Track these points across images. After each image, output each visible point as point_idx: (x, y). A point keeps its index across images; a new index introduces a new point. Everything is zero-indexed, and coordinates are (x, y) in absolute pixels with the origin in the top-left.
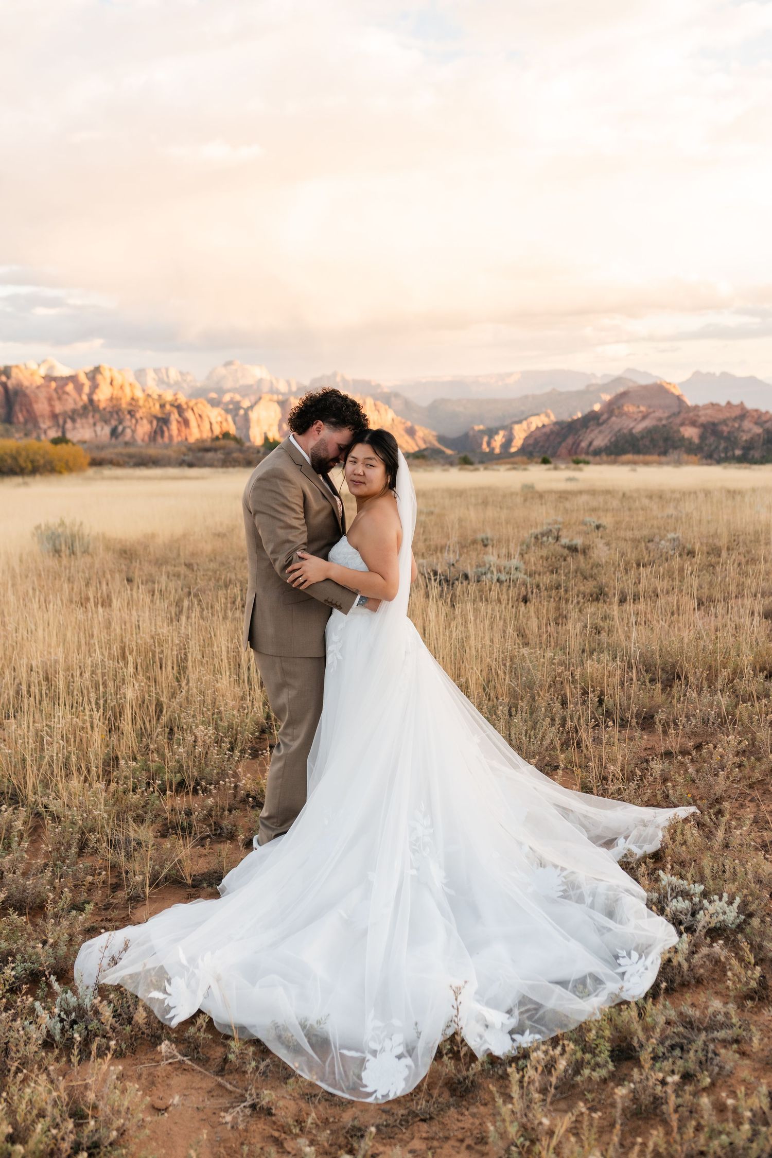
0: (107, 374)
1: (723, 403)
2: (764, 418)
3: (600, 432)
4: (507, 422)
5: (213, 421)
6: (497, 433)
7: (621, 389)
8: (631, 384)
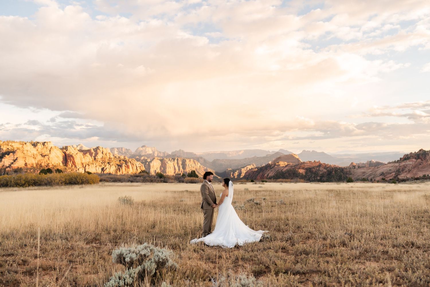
0: (101, 149)
1: (313, 161)
2: (327, 167)
3: (271, 171)
4: (239, 167)
5: (138, 166)
6: (236, 171)
7: (279, 156)
8: (282, 155)
